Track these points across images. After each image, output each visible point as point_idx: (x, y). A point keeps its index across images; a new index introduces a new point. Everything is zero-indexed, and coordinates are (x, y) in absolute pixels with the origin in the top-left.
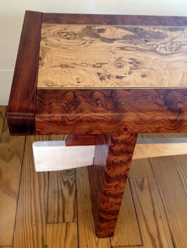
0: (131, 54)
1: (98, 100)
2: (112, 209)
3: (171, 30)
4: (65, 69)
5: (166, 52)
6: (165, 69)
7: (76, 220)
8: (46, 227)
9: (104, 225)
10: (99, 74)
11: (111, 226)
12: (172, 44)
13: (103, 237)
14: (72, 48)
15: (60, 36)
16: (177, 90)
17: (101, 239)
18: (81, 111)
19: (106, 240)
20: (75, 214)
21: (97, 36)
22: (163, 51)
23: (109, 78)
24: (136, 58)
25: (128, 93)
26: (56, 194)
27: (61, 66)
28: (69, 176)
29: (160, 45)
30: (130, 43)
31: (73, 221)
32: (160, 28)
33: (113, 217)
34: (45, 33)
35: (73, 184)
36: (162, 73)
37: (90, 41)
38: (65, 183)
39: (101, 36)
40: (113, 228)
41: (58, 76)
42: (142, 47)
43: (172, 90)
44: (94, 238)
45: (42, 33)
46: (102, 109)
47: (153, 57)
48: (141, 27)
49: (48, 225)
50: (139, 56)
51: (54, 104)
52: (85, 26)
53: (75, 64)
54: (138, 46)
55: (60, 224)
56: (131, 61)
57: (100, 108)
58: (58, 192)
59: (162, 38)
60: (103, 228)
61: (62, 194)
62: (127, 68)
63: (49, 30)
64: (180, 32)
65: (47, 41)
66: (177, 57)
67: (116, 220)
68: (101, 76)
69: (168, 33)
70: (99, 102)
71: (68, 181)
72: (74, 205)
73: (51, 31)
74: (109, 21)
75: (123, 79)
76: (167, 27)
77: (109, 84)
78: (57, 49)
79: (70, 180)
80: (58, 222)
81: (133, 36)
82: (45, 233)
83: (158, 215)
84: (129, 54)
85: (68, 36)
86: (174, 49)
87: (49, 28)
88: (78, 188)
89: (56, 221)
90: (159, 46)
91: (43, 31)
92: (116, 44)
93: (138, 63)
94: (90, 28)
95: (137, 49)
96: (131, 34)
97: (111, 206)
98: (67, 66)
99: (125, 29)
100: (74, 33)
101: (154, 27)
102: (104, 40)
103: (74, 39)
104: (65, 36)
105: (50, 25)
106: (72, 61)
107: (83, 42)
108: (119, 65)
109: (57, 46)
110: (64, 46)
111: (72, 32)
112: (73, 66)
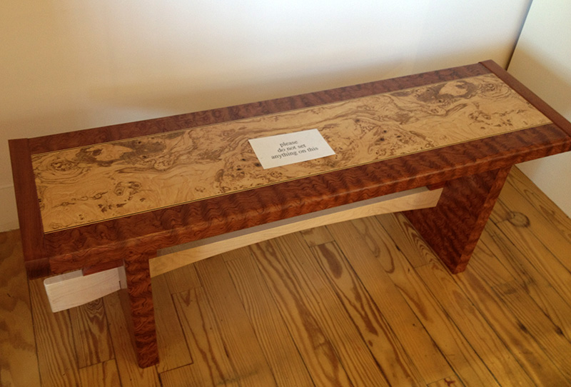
0: (129, 177)
1: (102, 233)
2: (147, 329)
3: (170, 137)
4: (66, 208)
5: (164, 167)
6: (162, 188)
7: (113, 357)
8: (79, 373)
9: (143, 351)
10: (100, 206)
11: (152, 349)
12: (170, 156)
13: (147, 366)
14: (69, 182)
15: (54, 168)
16: (172, 208)
17: (145, 370)
18: (88, 247)
19: (151, 368)
20: (110, 351)
21: (94, 161)
22: (162, 167)
23: (110, 208)
24: (135, 180)
25: (129, 220)
26: (84, 334)
27: (62, 205)
28: (96, 311)
29: (158, 160)
30: (129, 163)
31: (110, 359)
32: (158, 137)
33: (151, 339)
34: (37, 168)
35: (103, 318)
36: (160, 192)
37: (86, 169)
38: (92, 320)
39: (98, 159)
40: (155, 351)
41: (61, 216)
42: (141, 166)
43: (168, 209)
44: (137, 370)
45: (34, 168)
46: (107, 241)
47: (152, 176)
48: (139, 139)
49: (80, 370)
50: (138, 177)
51: (63, 245)
52: (78, 150)
53: (75, 199)
54: (136, 165)
55: (95, 366)
56: (130, 185)
57: (105, 240)
58: (86, 331)
59: (161, 150)
60: (143, 355)
61: (91, 333)
62: (127, 193)
63: (41, 162)
64: (180, 138)
65: (42, 177)
66: (175, 171)
67: (155, 341)
68: (103, 207)
69: (168, 141)
70: (103, 235)
71: (95, 316)
72: (108, 341)
73: (43, 164)
74: (104, 137)
75: (124, 206)
76: (167, 134)
77: (111, 215)
78: (54, 185)
79: (98, 315)
80: (92, 364)
81: (132, 154)
82: (78, 379)
83: (208, 327)
84: (128, 177)
85: (62, 167)
86: (172, 163)
87: (40, 161)
88: (110, 321)
89: (89, 363)
90: (158, 162)
91: (35, 165)
92: (115, 167)
93: (137, 186)
94: (84, 151)
95: (136, 170)
96: (129, 150)
97: (145, 327)
98: (68, 204)
99: (121, 144)
100: (69, 161)
101: (153, 136)
102: (101, 164)
103: (70, 168)
104: (60, 167)
105: (41, 155)
106: (72, 197)
107: (80, 170)
108: (119, 191)
109: (53, 182)
110: (61, 180)
111: (67, 161)
112: (74, 202)
